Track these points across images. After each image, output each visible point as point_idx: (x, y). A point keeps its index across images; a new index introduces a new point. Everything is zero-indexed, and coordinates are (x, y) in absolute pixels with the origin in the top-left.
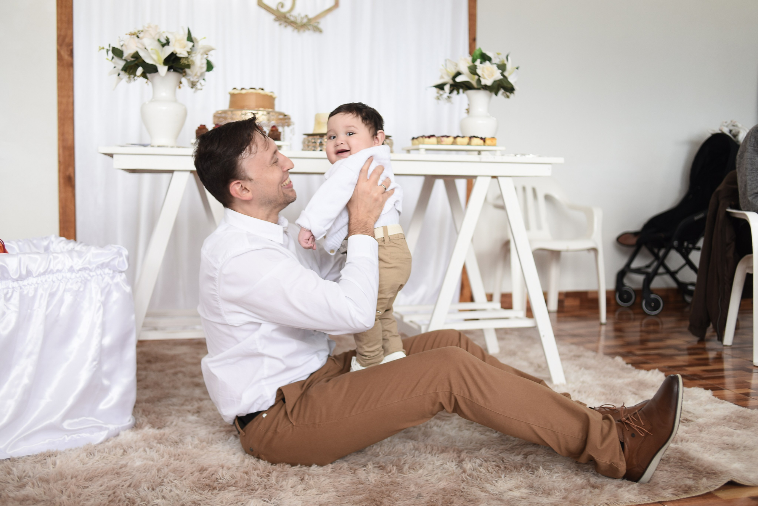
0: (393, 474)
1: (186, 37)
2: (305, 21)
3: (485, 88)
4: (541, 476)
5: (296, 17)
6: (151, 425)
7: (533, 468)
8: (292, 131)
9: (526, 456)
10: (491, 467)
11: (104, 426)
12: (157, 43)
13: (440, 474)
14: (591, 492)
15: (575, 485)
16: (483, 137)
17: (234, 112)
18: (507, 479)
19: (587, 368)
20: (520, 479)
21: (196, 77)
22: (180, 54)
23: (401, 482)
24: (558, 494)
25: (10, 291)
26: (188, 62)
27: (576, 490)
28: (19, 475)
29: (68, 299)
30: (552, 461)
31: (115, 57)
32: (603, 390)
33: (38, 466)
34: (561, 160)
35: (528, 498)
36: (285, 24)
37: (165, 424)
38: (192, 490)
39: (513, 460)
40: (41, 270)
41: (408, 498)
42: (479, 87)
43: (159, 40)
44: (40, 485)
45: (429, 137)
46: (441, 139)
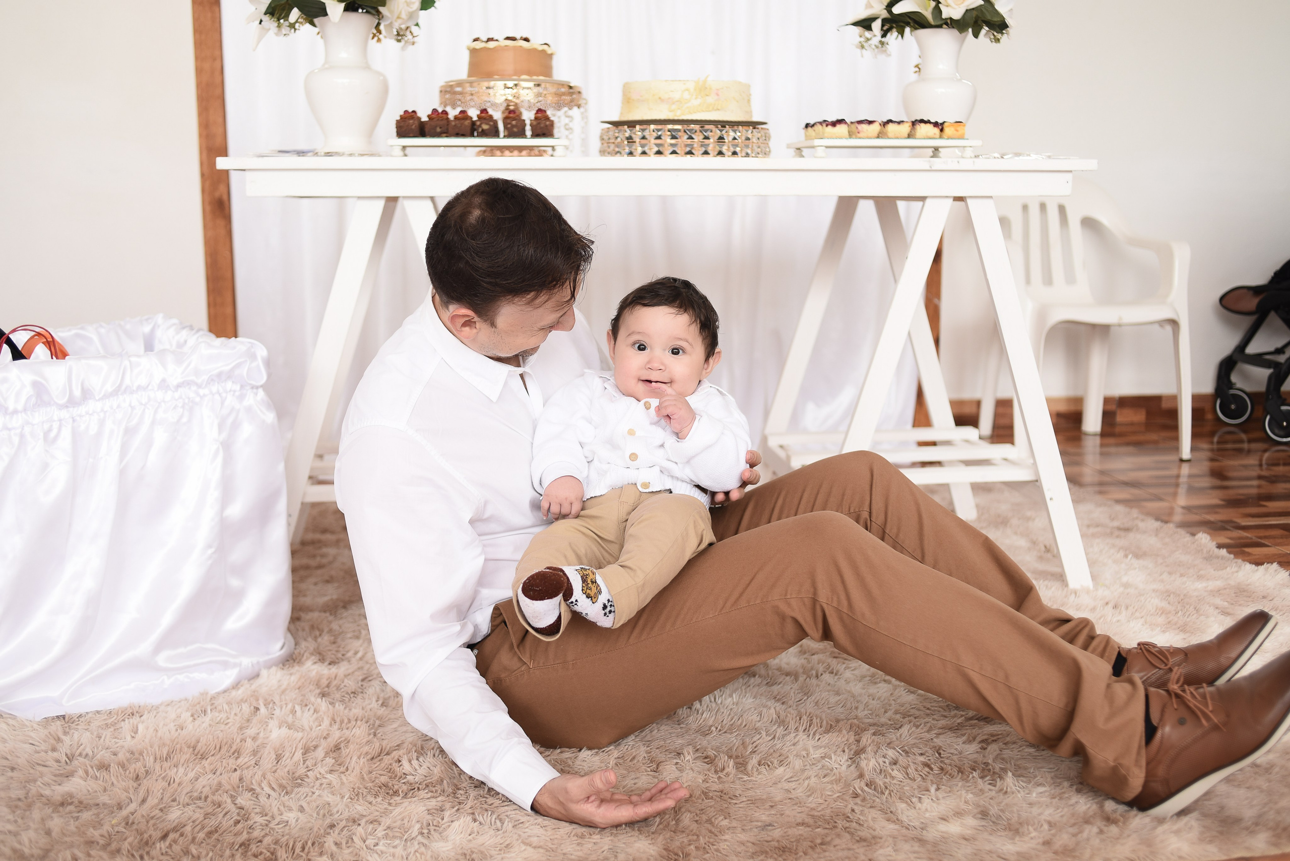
0: (728, 775)
3: (951, 23)
4: (1009, 790)
6: (318, 657)
7: (994, 773)
8: (584, 117)
9: (985, 742)
10: (913, 766)
11: (232, 660)
13: (813, 780)
14: (1101, 832)
15: (1073, 815)
16: (940, 121)
17: (475, 84)
18: (940, 794)
19: (1139, 554)
20: (965, 798)
21: (400, 21)
23: (740, 792)
24: (1034, 834)
25: (56, 426)
27: (1074, 825)
28: (68, 752)
29: (161, 437)
30: (1035, 758)
32: (1164, 604)
33: (107, 733)
34: (1091, 164)
35: (975, 839)
37: (343, 655)
38: (356, 795)
39: (961, 753)
40: (109, 388)
41: (746, 828)
42: (939, 23)
44: (98, 775)
45: (834, 124)
46: (857, 128)
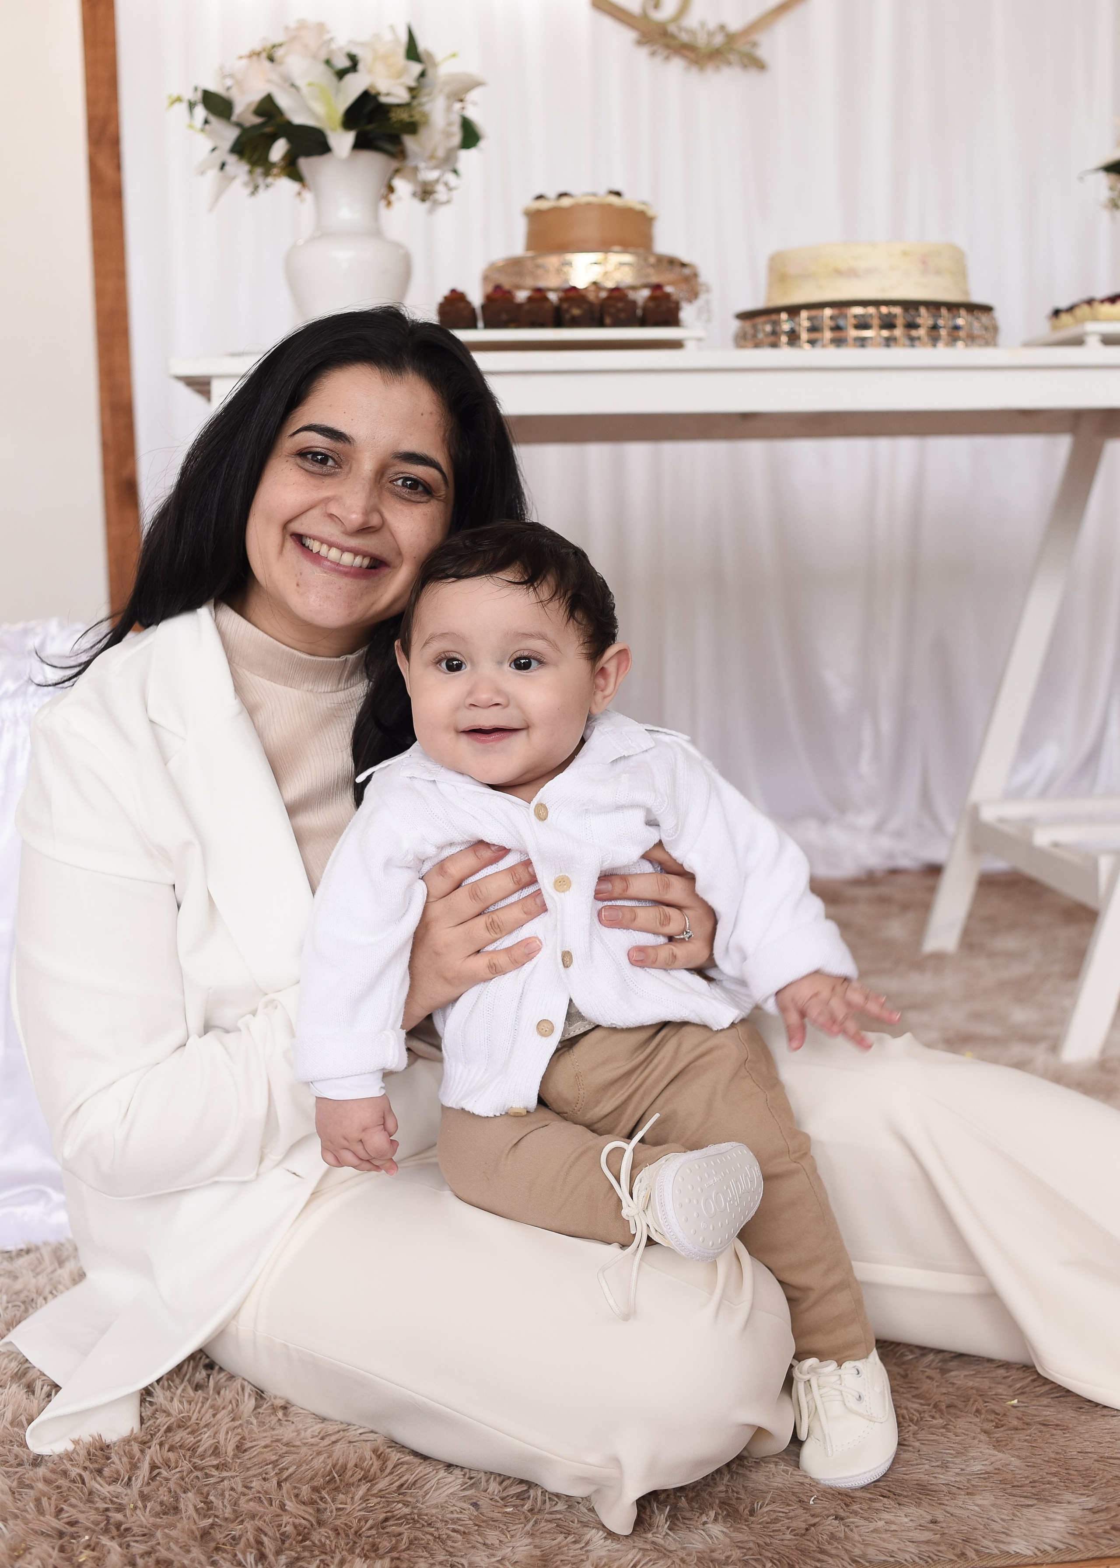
1: (401, 50)
2: (719, 40)
5: (692, 32)
12: (322, 68)
17: (538, 261)
21: (433, 164)
22: (388, 94)
26: (411, 116)
31: (213, 119)
36: (666, 53)
43: (328, 62)
